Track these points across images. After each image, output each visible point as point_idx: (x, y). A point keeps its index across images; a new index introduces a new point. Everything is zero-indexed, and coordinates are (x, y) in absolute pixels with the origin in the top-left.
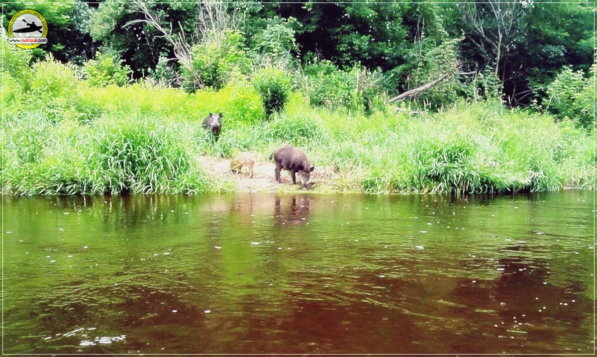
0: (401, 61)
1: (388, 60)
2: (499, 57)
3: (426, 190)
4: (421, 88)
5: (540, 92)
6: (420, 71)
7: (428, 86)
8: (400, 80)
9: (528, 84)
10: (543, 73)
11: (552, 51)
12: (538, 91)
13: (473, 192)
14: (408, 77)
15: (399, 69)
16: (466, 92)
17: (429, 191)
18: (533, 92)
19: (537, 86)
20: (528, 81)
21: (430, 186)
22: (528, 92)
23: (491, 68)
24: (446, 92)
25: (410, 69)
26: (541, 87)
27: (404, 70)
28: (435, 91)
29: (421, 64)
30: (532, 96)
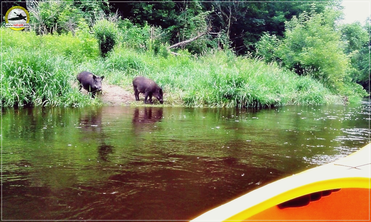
0: (172, 22)
1: (164, 22)
2: (229, 24)
3: (223, 105)
4: (187, 41)
5: (250, 47)
6: (186, 30)
7: (191, 40)
8: (172, 35)
9: (244, 42)
10: (252, 36)
11: (258, 22)
12: (249, 46)
13: (248, 106)
14: (178, 34)
15: (172, 28)
16: (211, 45)
17: (225, 106)
18: (247, 47)
19: (249, 43)
20: (243, 40)
21: (226, 103)
22: (244, 47)
23: (225, 31)
24: (202, 44)
25: (179, 28)
26: (251, 44)
27: (175, 29)
28: (195, 43)
29: (186, 26)
30: (246, 49)
